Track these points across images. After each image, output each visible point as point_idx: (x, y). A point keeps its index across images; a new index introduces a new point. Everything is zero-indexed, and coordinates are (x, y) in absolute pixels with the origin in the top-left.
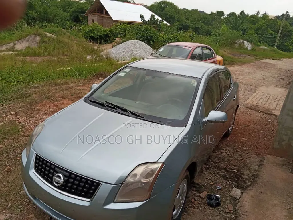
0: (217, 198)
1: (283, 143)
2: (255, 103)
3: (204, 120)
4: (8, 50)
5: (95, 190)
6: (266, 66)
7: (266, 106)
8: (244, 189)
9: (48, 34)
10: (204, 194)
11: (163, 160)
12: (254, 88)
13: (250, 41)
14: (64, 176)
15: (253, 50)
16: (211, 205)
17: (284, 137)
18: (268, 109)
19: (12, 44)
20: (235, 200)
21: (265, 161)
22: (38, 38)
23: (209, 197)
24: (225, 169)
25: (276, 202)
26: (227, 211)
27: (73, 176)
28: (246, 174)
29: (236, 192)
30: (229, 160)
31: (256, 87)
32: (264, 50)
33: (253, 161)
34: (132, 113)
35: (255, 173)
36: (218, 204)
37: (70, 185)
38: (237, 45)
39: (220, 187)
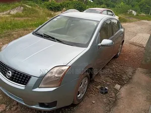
0: (106, 89)
1: (148, 61)
2: (134, 41)
3: (99, 44)
4: (6, 14)
5: (28, 81)
6: (143, 24)
7: (141, 43)
8: (122, 85)
9: (27, 6)
10: (99, 87)
11: (70, 64)
12: (135, 34)
13: (136, 11)
14: (12, 72)
15: (137, 15)
16: (102, 93)
17: (148, 58)
18: (142, 45)
19: (9, 11)
20: (116, 91)
21: (137, 71)
22: (22, 8)
23: (102, 89)
24: (113, 74)
25: (140, 93)
26: (111, 96)
27: (17, 72)
28: (125, 77)
29: (118, 86)
30: (116, 70)
31: (136, 34)
32: (143, 16)
33: (130, 71)
34: (57, 40)
35: (130, 77)
36: (106, 93)
37: (15, 77)
38: (128, 13)
39: (108, 83)
